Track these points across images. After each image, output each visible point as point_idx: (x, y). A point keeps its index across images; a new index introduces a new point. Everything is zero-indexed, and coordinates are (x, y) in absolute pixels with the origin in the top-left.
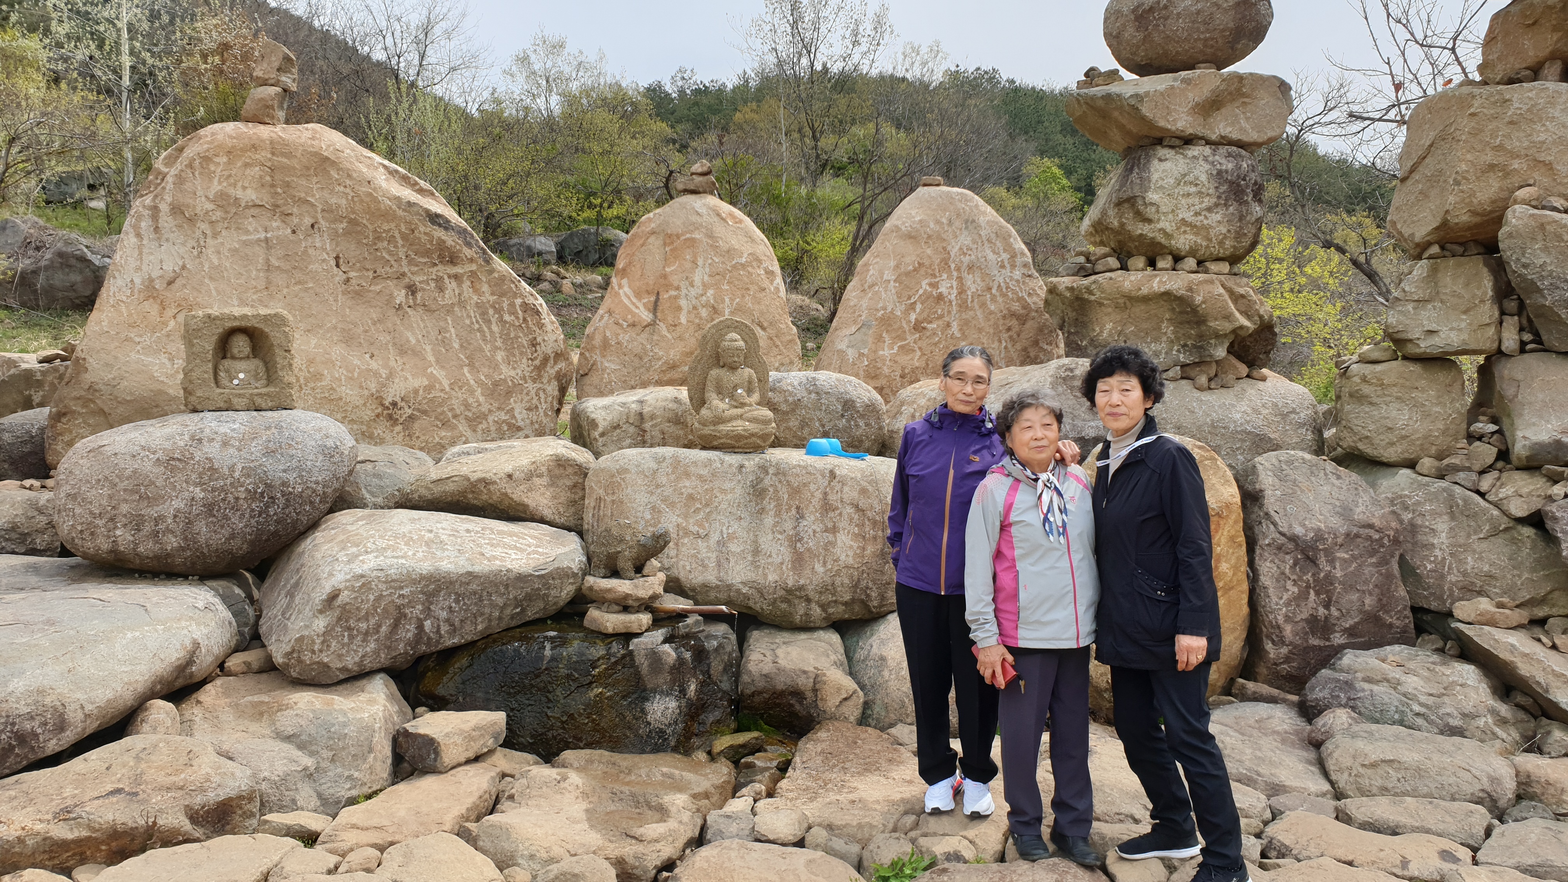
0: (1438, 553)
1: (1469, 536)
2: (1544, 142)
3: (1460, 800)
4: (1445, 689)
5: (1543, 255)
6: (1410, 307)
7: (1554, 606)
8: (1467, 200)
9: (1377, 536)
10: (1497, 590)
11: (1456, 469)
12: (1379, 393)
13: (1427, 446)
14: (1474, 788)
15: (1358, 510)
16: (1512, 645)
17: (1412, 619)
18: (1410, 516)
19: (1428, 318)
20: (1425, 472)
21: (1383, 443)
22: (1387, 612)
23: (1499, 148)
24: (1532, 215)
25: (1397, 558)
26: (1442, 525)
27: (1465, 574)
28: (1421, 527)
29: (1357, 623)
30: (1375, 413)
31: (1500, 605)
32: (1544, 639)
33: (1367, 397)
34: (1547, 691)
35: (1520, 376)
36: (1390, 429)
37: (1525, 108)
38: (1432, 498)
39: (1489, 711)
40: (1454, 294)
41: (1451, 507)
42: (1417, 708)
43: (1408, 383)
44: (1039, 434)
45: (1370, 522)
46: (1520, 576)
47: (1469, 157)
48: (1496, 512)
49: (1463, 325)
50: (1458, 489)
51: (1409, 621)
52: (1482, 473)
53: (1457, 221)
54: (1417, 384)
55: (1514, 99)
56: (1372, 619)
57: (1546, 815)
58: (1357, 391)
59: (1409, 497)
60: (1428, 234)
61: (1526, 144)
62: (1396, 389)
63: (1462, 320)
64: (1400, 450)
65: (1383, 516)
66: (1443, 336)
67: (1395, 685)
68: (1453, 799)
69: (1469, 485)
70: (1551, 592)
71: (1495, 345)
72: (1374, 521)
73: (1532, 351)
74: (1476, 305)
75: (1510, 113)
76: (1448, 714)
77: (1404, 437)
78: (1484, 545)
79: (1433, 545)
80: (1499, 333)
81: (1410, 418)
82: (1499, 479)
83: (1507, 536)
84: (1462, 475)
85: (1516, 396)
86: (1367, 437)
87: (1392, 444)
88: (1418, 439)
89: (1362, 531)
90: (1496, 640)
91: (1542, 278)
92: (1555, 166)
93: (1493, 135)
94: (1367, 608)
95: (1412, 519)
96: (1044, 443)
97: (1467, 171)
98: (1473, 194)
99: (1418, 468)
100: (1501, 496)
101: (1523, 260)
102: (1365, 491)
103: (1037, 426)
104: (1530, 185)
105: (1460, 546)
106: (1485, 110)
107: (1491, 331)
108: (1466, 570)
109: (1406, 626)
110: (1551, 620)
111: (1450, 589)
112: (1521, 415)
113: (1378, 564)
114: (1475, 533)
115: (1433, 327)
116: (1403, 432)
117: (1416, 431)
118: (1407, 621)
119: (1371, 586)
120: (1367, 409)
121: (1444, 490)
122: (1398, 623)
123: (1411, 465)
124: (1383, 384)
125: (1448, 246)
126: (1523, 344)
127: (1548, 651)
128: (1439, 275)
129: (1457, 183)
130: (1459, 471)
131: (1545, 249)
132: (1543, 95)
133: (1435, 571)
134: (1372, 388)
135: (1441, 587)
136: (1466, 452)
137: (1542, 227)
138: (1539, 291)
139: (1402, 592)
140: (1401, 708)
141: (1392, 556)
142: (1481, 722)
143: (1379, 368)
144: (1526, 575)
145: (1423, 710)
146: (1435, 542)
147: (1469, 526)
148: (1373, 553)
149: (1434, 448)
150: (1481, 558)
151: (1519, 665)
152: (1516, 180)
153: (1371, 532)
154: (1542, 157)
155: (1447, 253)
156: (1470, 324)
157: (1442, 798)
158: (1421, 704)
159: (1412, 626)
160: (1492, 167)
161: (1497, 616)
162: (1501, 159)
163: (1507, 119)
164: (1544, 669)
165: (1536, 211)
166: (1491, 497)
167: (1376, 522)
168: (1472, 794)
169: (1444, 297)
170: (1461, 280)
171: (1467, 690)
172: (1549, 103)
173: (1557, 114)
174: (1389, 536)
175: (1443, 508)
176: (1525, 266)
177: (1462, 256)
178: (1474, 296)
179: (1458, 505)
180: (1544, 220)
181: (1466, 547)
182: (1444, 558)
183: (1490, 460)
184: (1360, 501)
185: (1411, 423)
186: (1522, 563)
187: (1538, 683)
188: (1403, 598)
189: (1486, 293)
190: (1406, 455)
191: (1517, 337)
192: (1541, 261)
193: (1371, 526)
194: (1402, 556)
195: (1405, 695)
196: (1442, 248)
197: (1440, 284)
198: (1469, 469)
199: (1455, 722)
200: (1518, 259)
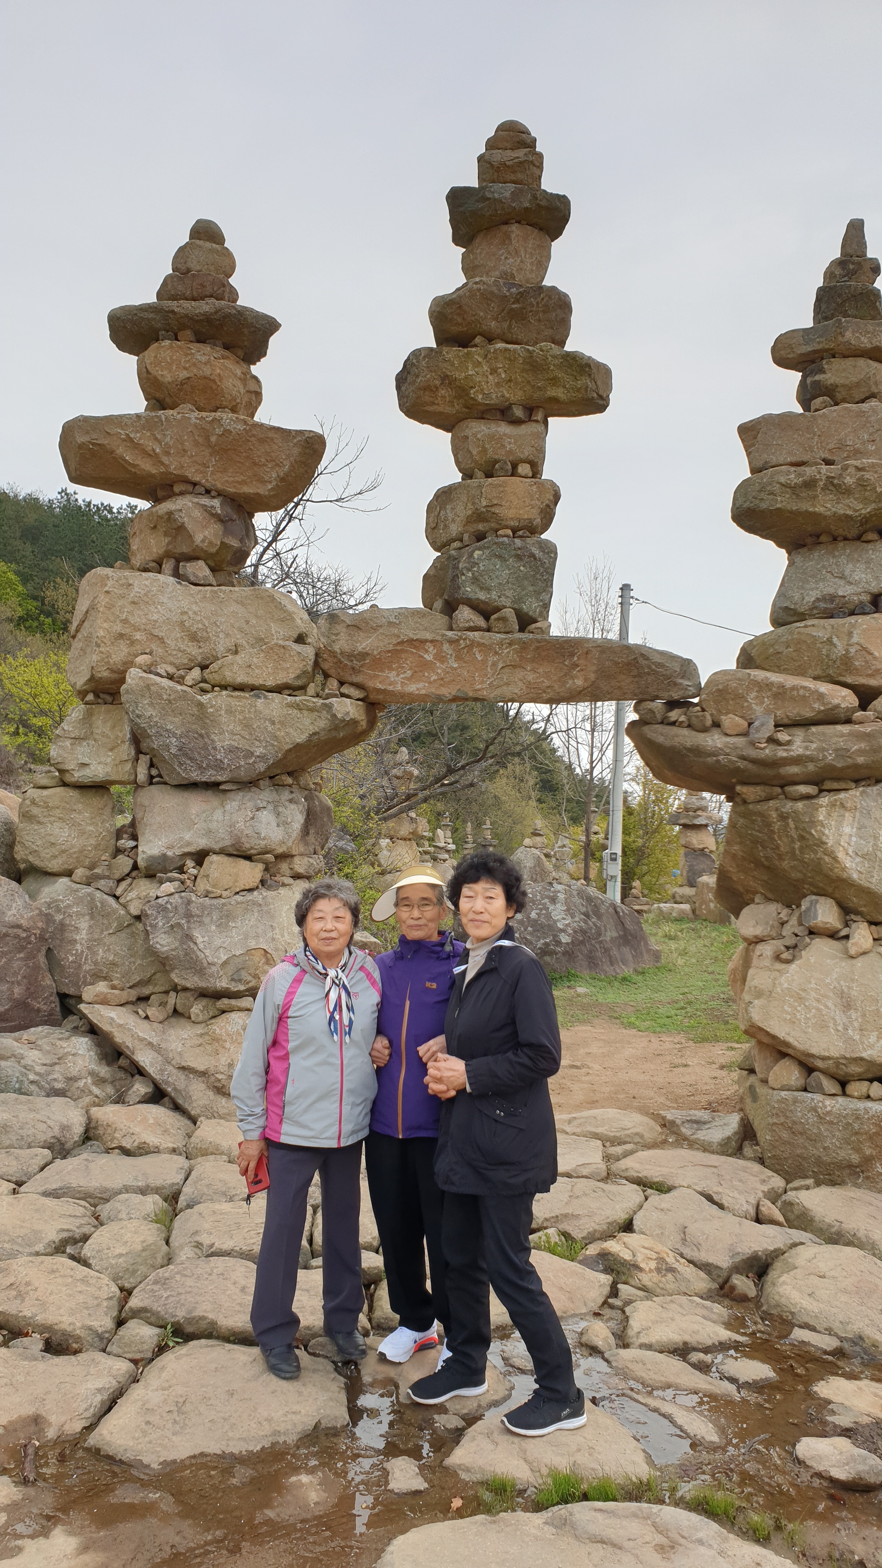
0: (78, 947)
1: (102, 931)
2: (156, 621)
3: (35, 1147)
4: (59, 1059)
5: (150, 709)
6: (68, 743)
7: (156, 985)
8: (106, 660)
9: (24, 935)
10: (118, 975)
11: (99, 877)
12: (45, 814)
13: (82, 858)
14: (48, 1136)
15: (10, 913)
16: (112, 1019)
17: (58, 1004)
18: (61, 917)
19: (83, 752)
20: (78, 880)
21: (48, 856)
22: (35, 999)
23: (125, 621)
24: (141, 677)
25: (44, 952)
26: (84, 924)
27: (96, 963)
28: (68, 925)
29: (8, 1010)
30: (42, 830)
31: (113, 987)
32: (141, 1012)
33: (35, 816)
34: (133, 1053)
35: (147, 803)
36: (53, 844)
37: (143, 592)
38: (79, 901)
39: (89, 1073)
40: (103, 735)
41: (92, 909)
42: (32, 1077)
43: (68, 806)
44: (329, 926)
45: (19, 923)
46: (134, 963)
47: (105, 625)
48: (122, 912)
49: (109, 760)
50: (98, 894)
51: (56, 1005)
52: (119, 881)
53: (100, 675)
54: (75, 807)
55: (135, 585)
56: (22, 1005)
57: (99, 1150)
58: (27, 812)
59: (62, 901)
60: (85, 684)
61: (144, 621)
62: (58, 811)
63: (109, 756)
64: (61, 862)
65: (32, 917)
66: (93, 768)
67: (19, 1058)
68: (29, 1147)
69: (107, 890)
70: (154, 974)
71: (132, 778)
72: (22, 921)
73: (158, 783)
74: (118, 745)
75: (132, 595)
76: (55, 1080)
77: (63, 852)
78: (113, 938)
79: (76, 940)
80: (135, 768)
81: (69, 836)
82: (131, 884)
83: (128, 931)
84: (102, 882)
85: (143, 819)
86: (36, 851)
87: (55, 857)
88: (75, 853)
89: (10, 931)
90: (101, 1016)
91: (151, 727)
92: (166, 640)
93: (122, 612)
94: (16, 995)
95: (63, 919)
96: (334, 935)
97: (105, 637)
98: (109, 656)
99: (73, 876)
100: (128, 899)
101: (137, 712)
102: (20, 896)
103: (329, 918)
104: (146, 653)
105: (95, 941)
106: (115, 590)
107: (128, 766)
108: (97, 960)
109: (52, 1009)
110: (152, 997)
111: (84, 977)
112: (144, 833)
113: (27, 958)
114: (107, 930)
115: (86, 760)
116: (63, 847)
117: (73, 846)
118: (53, 1005)
119: (19, 977)
120: (36, 827)
121: (89, 894)
122: (45, 1008)
123: (69, 874)
124: (47, 807)
125: (101, 695)
126: (152, 777)
127: (140, 1021)
128: (94, 718)
129: (98, 646)
130: (101, 879)
131: (151, 704)
132: (155, 584)
133: (75, 962)
134: (40, 810)
135: (78, 975)
136: (107, 863)
137: (148, 687)
138: (149, 737)
139: (48, 981)
140: (21, 1078)
141: (39, 951)
142: (81, 1084)
143: (45, 792)
144: (139, 962)
145: (37, 1078)
146: (78, 938)
147: (103, 924)
148: (21, 949)
149: (88, 860)
150: (109, 950)
151: (116, 1034)
152: (138, 648)
153: (19, 932)
154: (156, 632)
155: (99, 701)
156: (114, 760)
157: (21, 1148)
158: (37, 1074)
159: (58, 1009)
160: (121, 636)
161: (109, 996)
162: (128, 631)
163: (130, 599)
164: (133, 1036)
165: (144, 675)
166: (122, 900)
167: (24, 923)
168: (45, 1141)
169: (97, 737)
170: (109, 724)
171: (77, 1058)
172: (159, 591)
173: (165, 601)
174: (35, 934)
175: (85, 910)
176: (139, 716)
177: (112, 704)
178: (117, 737)
179: (97, 907)
180: (149, 682)
181: (99, 941)
182: (82, 952)
183: (127, 870)
184: (14, 905)
185: (70, 839)
186: (137, 952)
187: (128, 1047)
188: (49, 987)
189: (125, 735)
190: (66, 866)
191: (146, 772)
192: (149, 714)
193: (19, 926)
194: (49, 950)
195: (25, 1067)
196: (97, 696)
197: (94, 726)
198: (108, 877)
199: (58, 1086)
200: (134, 711)
